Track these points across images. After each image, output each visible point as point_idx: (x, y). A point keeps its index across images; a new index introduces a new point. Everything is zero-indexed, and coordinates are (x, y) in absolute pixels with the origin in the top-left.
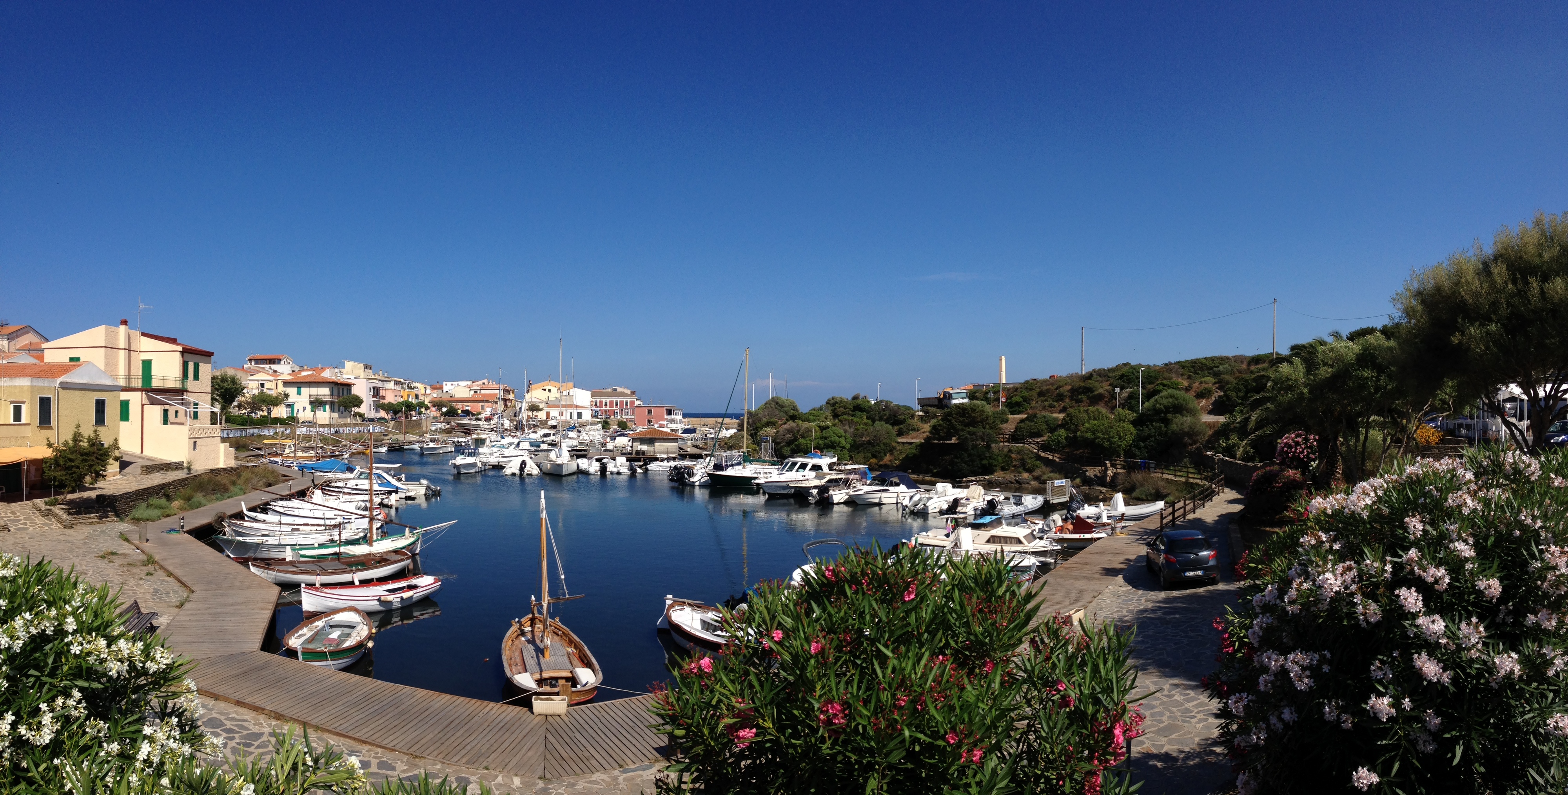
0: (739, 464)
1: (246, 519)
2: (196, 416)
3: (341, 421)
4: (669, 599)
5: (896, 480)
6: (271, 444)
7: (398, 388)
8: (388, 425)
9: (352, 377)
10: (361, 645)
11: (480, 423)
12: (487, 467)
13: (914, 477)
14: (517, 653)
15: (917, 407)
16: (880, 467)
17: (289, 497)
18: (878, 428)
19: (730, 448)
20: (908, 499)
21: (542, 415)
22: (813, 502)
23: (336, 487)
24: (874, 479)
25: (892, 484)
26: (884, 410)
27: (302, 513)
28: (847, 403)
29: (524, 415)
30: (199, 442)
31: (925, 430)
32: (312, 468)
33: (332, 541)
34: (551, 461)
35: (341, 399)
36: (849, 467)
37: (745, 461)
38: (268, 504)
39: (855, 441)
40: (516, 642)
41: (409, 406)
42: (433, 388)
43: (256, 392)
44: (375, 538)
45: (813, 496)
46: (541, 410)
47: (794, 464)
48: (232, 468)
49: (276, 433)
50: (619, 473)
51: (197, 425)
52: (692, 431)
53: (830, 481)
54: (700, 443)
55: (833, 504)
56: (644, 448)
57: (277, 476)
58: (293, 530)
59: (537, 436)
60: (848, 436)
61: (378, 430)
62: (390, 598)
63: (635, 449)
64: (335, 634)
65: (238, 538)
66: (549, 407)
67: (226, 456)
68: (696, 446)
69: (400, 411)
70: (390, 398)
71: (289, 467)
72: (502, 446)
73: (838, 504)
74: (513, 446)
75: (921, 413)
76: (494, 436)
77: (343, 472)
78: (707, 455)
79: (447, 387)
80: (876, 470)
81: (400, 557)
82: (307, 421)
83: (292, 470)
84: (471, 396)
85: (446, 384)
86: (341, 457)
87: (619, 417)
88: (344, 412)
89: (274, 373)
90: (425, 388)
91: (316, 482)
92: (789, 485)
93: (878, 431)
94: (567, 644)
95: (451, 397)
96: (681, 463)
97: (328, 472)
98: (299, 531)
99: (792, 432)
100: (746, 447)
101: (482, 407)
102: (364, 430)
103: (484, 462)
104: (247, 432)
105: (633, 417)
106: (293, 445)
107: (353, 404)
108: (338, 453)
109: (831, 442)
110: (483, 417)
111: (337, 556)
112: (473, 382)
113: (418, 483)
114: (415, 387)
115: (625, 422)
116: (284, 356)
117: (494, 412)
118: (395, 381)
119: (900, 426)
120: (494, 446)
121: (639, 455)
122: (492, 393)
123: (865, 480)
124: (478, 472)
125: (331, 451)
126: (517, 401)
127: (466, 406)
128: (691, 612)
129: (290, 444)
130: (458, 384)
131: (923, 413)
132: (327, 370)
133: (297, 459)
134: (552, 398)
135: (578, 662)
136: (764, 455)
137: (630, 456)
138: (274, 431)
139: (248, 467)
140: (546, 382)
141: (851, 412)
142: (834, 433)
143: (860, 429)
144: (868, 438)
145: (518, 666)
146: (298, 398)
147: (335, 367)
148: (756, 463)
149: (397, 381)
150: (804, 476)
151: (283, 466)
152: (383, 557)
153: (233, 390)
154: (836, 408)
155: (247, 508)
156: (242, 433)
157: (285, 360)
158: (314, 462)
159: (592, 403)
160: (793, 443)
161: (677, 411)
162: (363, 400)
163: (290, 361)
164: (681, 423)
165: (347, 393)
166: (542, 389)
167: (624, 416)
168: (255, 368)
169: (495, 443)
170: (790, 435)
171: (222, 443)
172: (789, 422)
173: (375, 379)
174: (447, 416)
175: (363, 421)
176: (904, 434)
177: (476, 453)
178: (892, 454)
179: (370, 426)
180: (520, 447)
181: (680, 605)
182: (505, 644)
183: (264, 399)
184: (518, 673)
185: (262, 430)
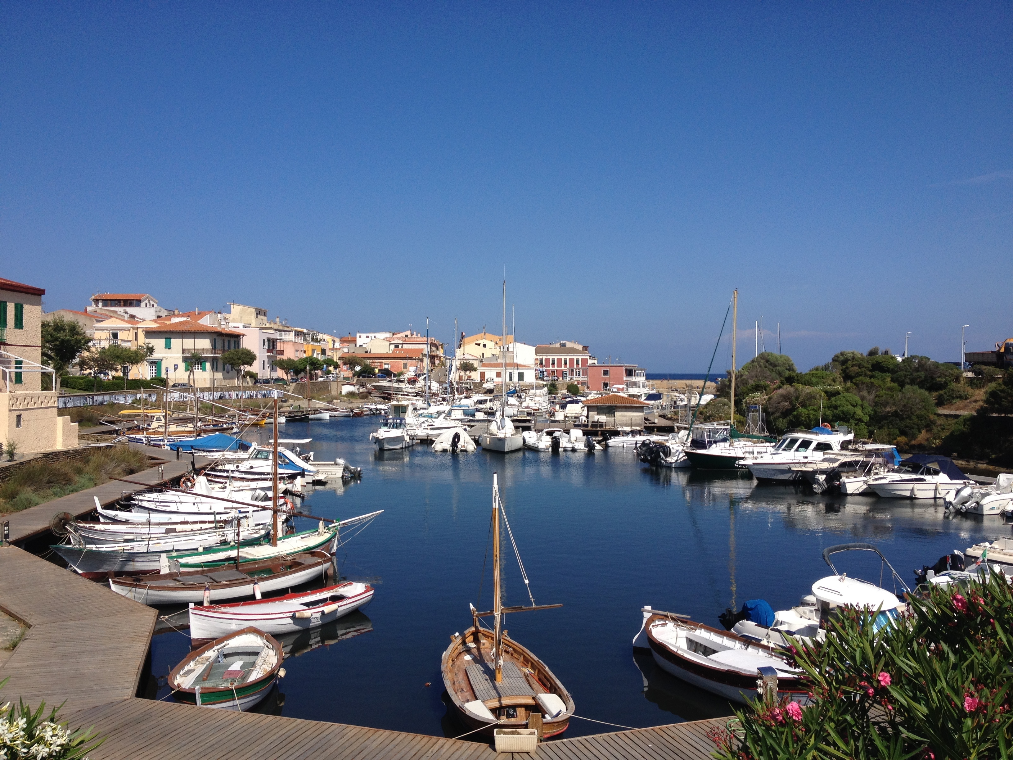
0: (724, 440)
1: (102, 520)
2: (19, 378)
3: (227, 383)
4: (647, 612)
5: (935, 466)
6: (129, 416)
7: (300, 340)
8: (288, 388)
9: (241, 326)
10: (271, 676)
11: (402, 385)
12: (415, 442)
13: (961, 463)
14: (461, 676)
15: (964, 365)
16: (910, 449)
17: (160, 488)
18: (908, 395)
19: (707, 419)
20: (953, 493)
21: (475, 376)
22: (820, 491)
23: (224, 471)
24: (902, 464)
25: (928, 473)
26: (917, 370)
27: (180, 508)
28: (863, 359)
29: (455, 376)
30: (24, 415)
31: (978, 398)
32: (192, 447)
33: (224, 543)
34: (491, 434)
35: (227, 354)
36: (869, 447)
37: (732, 436)
38: (129, 498)
39: (875, 411)
40: (458, 663)
41: (314, 364)
42: (343, 341)
43: (106, 345)
44: (280, 534)
45: (819, 484)
46: (475, 370)
47: (794, 441)
48: (76, 451)
49: (136, 401)
50: (574, 450)
51: (21, 391)
52: (657, 397)
53: (843, 465)
54: (669, 413)
55: (847, 495)
56: (603, 418)
57: (141, 460)
58: (168, 531)
59: (469, 403)
60: (866, 404)
61: (275, 394)
62: (307, 613)
63: (591, 419)
64: (236, 665)
65: (89, 547)
66: (484, 365)
67: (66, 434)
68: (663, 416)
69: (304, 370)
70: (289, 354)
71: (158, 446)
72: (431, 416)
73: (851, 495)
74: (443, 415)
75: (970, 374)
76: (419, 402)
77: (234, 450)
78: (680, 429)
79: (362, 339)
80: (906, 452)
81: (316, 560)
82: (179, 384)
83: (163, 451)
84: (391, 352)
85: (360, 337)
86: (228, 431)
87: (568, 379)
88: (230, 372)
89: (131, 320)
90: (333, 341)
91: (197, 466)
92: (790, 468)
93: (909, 399)
94: (521, 664)
95: (367, 352)
96: (651, 439)
97: (213, 451)
98: (176, 532)
99: (789, 399)
100: (730, 419)
101: (405, 366)
102: (256, 395)
103: (411, 436)
104: (95, 400)
105: (586, 379)
106: (163, 416)
107: (243, 361)
108: (225, 426)
109: (843, 412)
110: (406, 379)
111: (233, 562)
112: (393, 334)
113: (333, 463)
114: (321, 340)
115: (576, 386)
116: (145, 297)
117: (418, 372)
118: (296, 331)
119: (941, 392)
120: (420, 415)
121: (597, 428)
122: (417, 348)
123: (890, 465)
124: (405, 448)
125: (215, 423)
126: (447, 359)
127: (385, 364)
128: (674, 629)
129: (158, 415)
130: (375, 337)
131: (975, 375)
132: (206, 316)
133: (169, 436)
134: (488, 355)
135: (540, 686)
136: (753, 429)
137: (585, 429)
138: (133, 398)
139: (99, 448)
140: (480, 334)
141: (868, 373)
142: (847, 400)
143: (882, 397)
144: (894, 409)
145: (467, 692)
146: (166, 353)
147: (217, 312)
148: (746, 439)
149: (298, 332)
150: (807, 457)
151: (149, 445)
152: (296, 560)
153: (72, 343)
154: (847, 368)
155: (101, 506)
156: (87, 401)
157: (147, 301)
158: (193, 439)
159: (536, 362)
160: (791, 414)
161: (637, 372)
162: (255, 356)
163: (154, 303)
164: (643, 387)
165: (235, 347)
166: (476, 344)
167: (575, 378)
168: (104, 312)
169: (421, 412)
170: (787, 404)
171: (58, 416)
172: (785, 387)
173: (270, 328)
174: (361, 377)
175: (255, 383)
176: (945, 403)
177: (400, 424)
178: (929, 430)
179: (264, 389)
180: (453, 417)
181: (662, 619)
182: (445, 665)
183: (118, 354)
184: (468, 701)
185: (117, 398)
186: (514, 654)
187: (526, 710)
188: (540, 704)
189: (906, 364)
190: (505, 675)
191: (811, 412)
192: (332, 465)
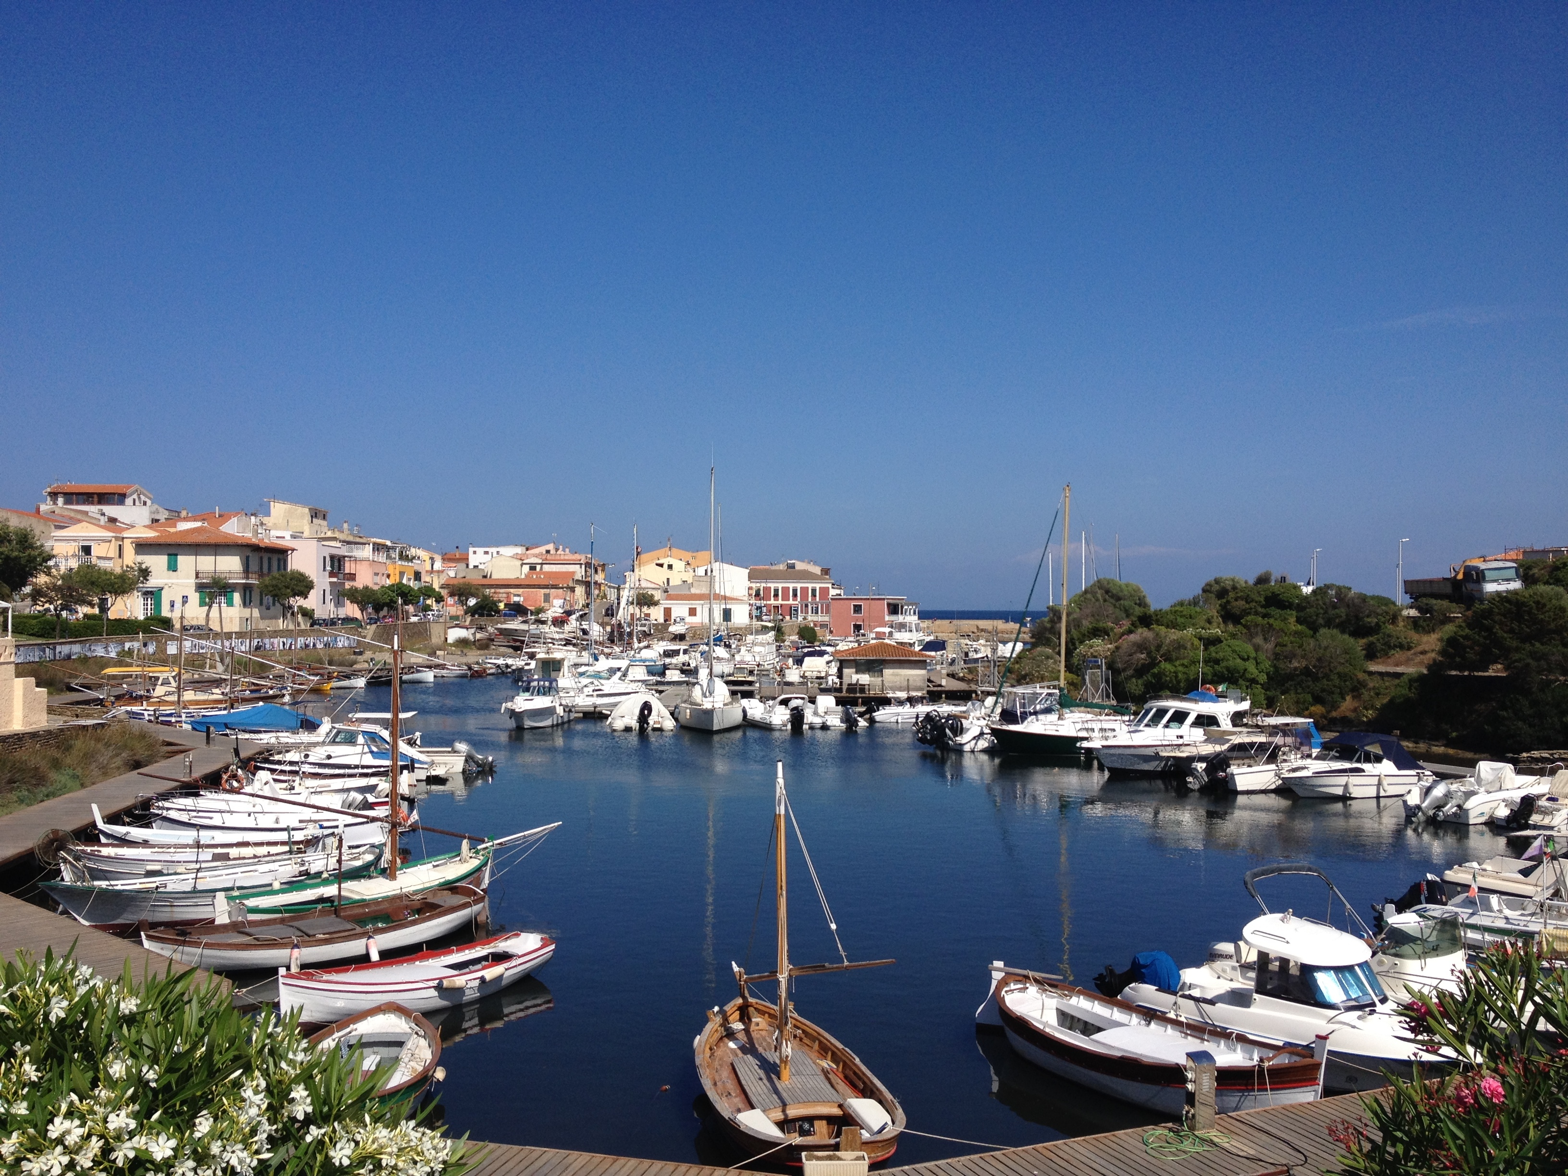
0: (1048, 711)
1: (103, 840)
3: (263, 625)
4: (998, 970)
5: (1376, 749)
6: (116, 677)
7: (382, 558)
8: (364, 633)
9: (287, 535)
10: (424, 1079)
11: (545, 628)
12: (573, 716)
13: (1407, 744)
14: (726, 1073)
15: (1400, 598)
16: (1332, 723)
17: (191, 789)
18: (1325, 643)
19: (1022, 680)
21: (656, 614)
22: (1197, 787)
23: (286, 763)
24: (1326, 747)
25: (1368, 760)
26: (1334, 606)
27: (230, 821)
28: (1248, 590)
29: (623, 614)
31: (1427, 648)
32: (226, 726)
33: (309, 875)
34: (692, 704)
35: (267, 580)
36: (1274, 721)
37: (1061, 705)
38: (146, 804)
39: (1276, 668)
40: (719, 1053)
41: (403, 596)
42: (446, 559)
43: (74, 564)
44: (395, 864)
45: (1196, 777)
46: (656, 604)
47: (1161, 712)
48: (49, 732)
49: (122, 654)
50: (825, 727)
52: (937, 645)
53: (1232, 748)
54: (959, 668)
55: (1236, 793)
56: (864, 679)
57: (151, 746)
58: (217, 858)
59: (655, 655)
60: (1262, 657)
61: (342, 642)
62: (460, 981)
63: (846, 681)
64: (369, 1062)
65: (96, 883)
66: (669, 598)
67: (28, 706)
68: (952, 675)
69: (387, 605)
70: (365, 579)
71: (169, 723)
72: (597, 676)
73: (1247, 792)
74: (619, 674)
75: (1413, 613)
76: (576, 656)
77: (294, 731)
78: (981, 694)
79: (477, 557)
80: (1328, 729)
81: (462, 899)
82: (192, 627)
83: (181, 732)
84: (523, 576)
85: (475, 552)
86: (276, 700)
87: (800, 619)
88: (272, 608)
89: (111, 525)
90: (432, 559)
91: (243, 755)
92: (1158, 753)
93: (1326, 648)
94: (816, 1054)
95: (485, 577)
96: (938, 710)
97: (259, 732)
98: (229, 859)
99: (1146, 649)
100: (1058, 679)
101: (547, 598)
102: (314, 645)
103: (567, 706)
104: (57, 651)
105: (826, 619)
106: (174, 677)
107: (293, 590)
108: (271, 692)
109: (1228, 669)
110: (550, 619)
111: (329, 904)
112: (527, 549)
113: (450, 749)
114: (414, 558)
115: (813, 629)
116: (133, 489)
117: (568, 608)
118: (374, 544)
119: (1371, 639)
120: (582, 674)
121: (856, 693)
122: (564, 570)
123: (1305, 749)
124: (557, 725)
125: (253, 688)
126: (610, 587)
127: (515, 595)
128: (1039, 996)
129: (165, 675)
130: (498, 553)
131: (1419, 612)
132: (233, 519)
133: (184, 708)
134: (675, 581)
135: (847, 1088)
136: (1093, 694)
137: (838, 694)
138: (119, 649)
139: (85, 727)
140: (664, 550)
141: (1260, 609)
142: (1234, 651)
143: (1285, 646)
144: (1304, 663)
145: (736, 1097)
146: (169, 578)
147: (249, 514)
148: (1082, 709)
149: (379, 544)
150: (1181, 737)
151: (157, 723)
152: (428, 900)
153: (23, 562)
154: (1228, 602)
155: (103, 818)
156: (44, 653)
157: (135, 496)
158: (225, 712)
159: (751, 592)
160: (1148, 672)
161: (906, 607)
162: (312, 582)
163: (147, 500)
164: (917, 631)
165: (279, 569)
166: (657, 565)
167: (811, 618)
168: (66, 513)
169: (582, 669)
170: (1143, 656)
171: (16, 677)
172: (1140, 630)
173: (334, 539)
174: (476, 616)
175: (312, 625)
176: (1379, 655)
177: (550, 688)
178: (1357, 697)
179: (327, 635)
180: (630, 676)
181: (1020, 981)
182: (701, 1056)
183: (94, 579)
184: (739, 1111)
185: (93, 648)
186: (805, 1038)
187: (828, 1124)
188: (850, 1116)
189: (1319, 597)
190: (793, 1070)
191: (1180, 668)
192: (449, 752)
